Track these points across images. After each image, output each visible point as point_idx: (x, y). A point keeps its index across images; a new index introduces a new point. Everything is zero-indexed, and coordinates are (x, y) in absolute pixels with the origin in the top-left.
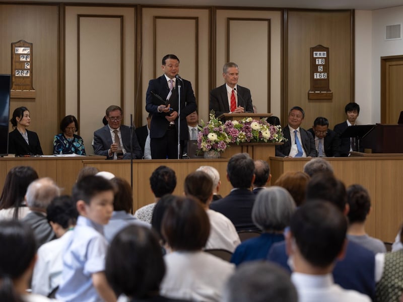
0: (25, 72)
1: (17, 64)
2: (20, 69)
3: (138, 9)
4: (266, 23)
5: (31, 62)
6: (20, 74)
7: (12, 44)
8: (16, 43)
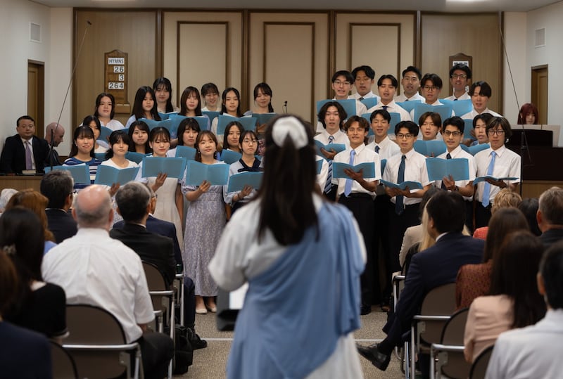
0: (119, 84)
1: (110, 76)
2: (114, 82)
3: (246, 14)
4: (396, 28)
5: (126, 73)
6: (113, 86)
7: (106, 54)
8: (109, 53)
